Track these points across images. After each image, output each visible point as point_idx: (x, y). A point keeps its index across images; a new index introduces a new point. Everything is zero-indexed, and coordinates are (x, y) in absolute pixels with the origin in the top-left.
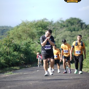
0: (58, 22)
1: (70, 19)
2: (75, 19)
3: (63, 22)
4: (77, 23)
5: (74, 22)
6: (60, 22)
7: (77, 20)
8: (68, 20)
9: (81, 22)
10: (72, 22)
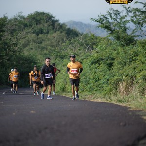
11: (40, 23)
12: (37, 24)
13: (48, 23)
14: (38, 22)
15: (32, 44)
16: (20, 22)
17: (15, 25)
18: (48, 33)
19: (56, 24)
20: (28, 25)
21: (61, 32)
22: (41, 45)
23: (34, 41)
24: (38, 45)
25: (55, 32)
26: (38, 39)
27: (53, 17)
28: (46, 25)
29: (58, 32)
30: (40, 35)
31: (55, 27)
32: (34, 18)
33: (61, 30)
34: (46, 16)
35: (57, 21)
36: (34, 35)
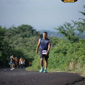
11: (25, 31)
12: (23, 32)
13: (30, 31)
14: (24, 31)
15: (20, 43)
16: (14, 31)
17: (11, 32)
18: (29, 37)
19: (34, 32)
20: (18, 32)
21: (37, 36)
22: (25, 44)
23: (21, 42)
24: (24, 44)
25: (34, 36)
26: (24, 40)
27: (33, 28)
28: (28, 32)
29: (35, 36)
30: (25, 38)
31: (34, 34)
32: (21, 28)
33: (37, 35)
34: (28, 27)
35: (35, 30)
36: (21, 38)
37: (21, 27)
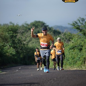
0: (23, 26)
1: (34, 22)
2: (39, 22)
3: (28, 25)
4: (41, 26)
5: (38, 25)
6: (25, 25)
7: (41, 23)
8: (32, 23)
9: (45, 25)
10: (36, 25)
11: (38, 27)
12: (36, 28)
15: (33, 40)
16: (26, 27)
17: (23, 29)
21: (50, 32)
24: (37, 40)
33: (50, 31)
35: (48, 26)
37: (33, 24)
